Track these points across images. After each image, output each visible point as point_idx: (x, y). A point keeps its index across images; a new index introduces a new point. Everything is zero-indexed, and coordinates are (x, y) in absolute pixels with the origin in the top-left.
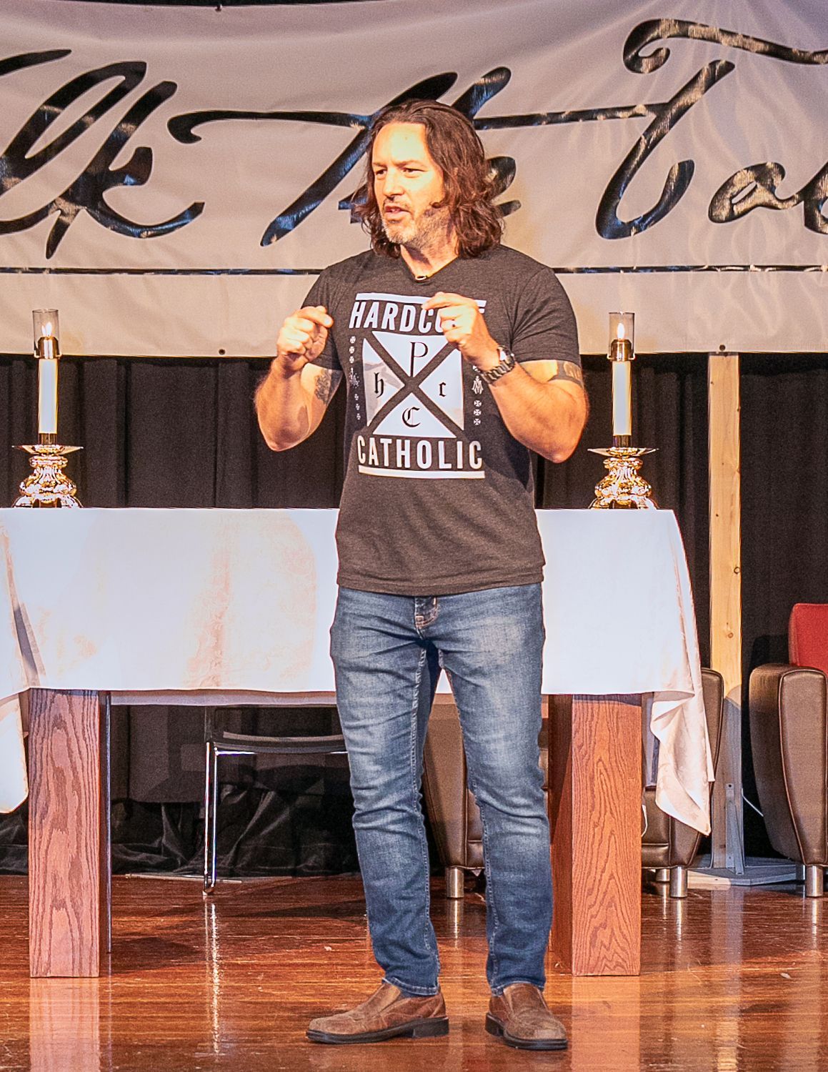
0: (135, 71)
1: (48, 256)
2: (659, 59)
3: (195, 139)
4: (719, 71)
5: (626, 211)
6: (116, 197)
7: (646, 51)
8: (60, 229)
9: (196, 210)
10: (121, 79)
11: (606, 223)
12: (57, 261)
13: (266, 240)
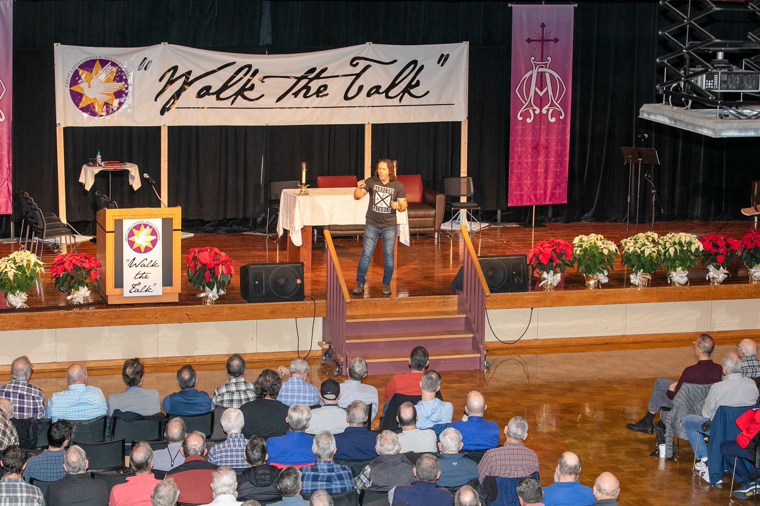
0: (250, 66)
1: (231, 105)
2: (357, 64)
3: (264, 82)
4: (368, 67)
5: (350, 95)
6: (246, 94)
7: (354, 63)
8: (235, 99)
9: (263, 95)
10: (247, 69)
11: (346, 98)
12: (233, 106)
13: (277, 101)
